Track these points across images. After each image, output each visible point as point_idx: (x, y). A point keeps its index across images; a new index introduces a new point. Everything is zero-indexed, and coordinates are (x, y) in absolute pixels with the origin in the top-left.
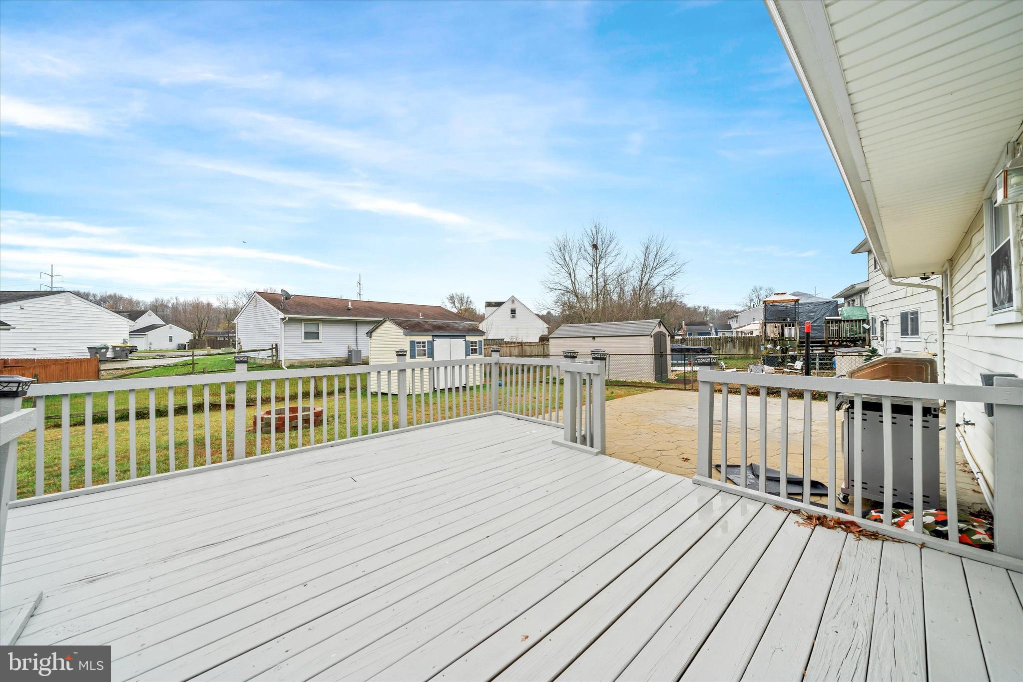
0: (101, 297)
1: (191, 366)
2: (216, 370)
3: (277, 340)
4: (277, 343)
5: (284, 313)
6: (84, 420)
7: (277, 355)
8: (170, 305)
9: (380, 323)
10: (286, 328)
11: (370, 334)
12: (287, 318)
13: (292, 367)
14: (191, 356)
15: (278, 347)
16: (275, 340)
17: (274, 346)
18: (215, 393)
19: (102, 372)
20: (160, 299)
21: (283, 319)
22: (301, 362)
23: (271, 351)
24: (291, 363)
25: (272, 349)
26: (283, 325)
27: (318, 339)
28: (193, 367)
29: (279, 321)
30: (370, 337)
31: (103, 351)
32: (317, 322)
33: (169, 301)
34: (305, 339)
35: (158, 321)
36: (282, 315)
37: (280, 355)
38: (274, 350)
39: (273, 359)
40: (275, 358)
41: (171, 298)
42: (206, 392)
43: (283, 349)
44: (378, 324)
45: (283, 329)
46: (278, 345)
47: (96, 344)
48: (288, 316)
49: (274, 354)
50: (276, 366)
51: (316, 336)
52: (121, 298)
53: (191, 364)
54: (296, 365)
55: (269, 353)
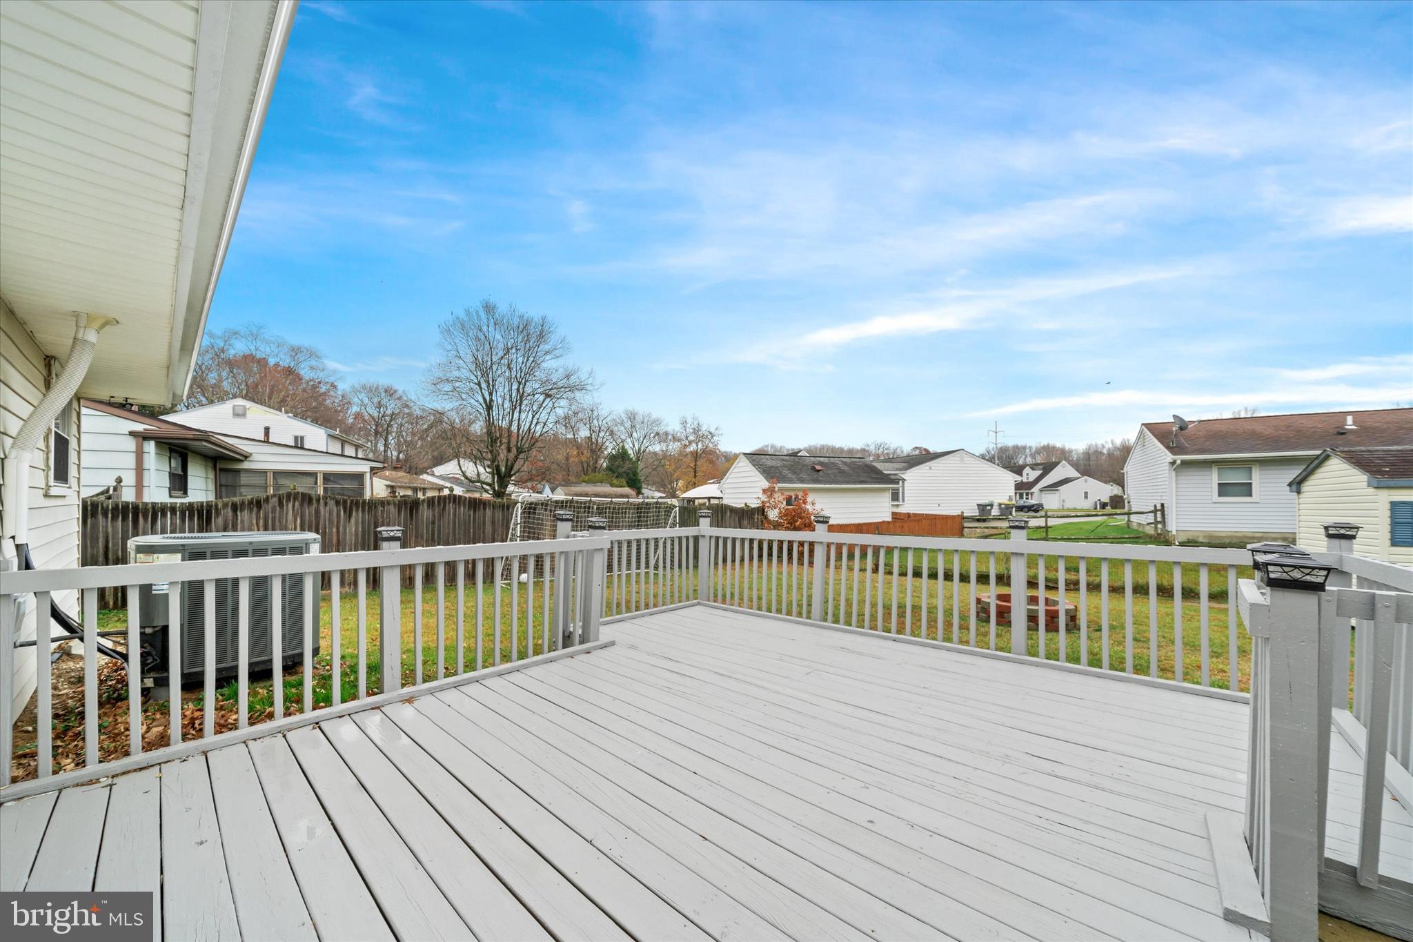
0: (1036, 448)
1: (1045, 529)
2: (1073, 537)
3: (1163, 498)
4: (1162, 502)
5: (1174, 453)
6: (907, 572)
7: (1164, 522)
8: (1105, 451)
9: (1316, 462)
10: (1179, 478)
11: (1297, 485)
12: (1179, 462)
13: (1191, 543)
14: (1043, 517)
15: (1166, 509)
16: (1159, 498)
17: (1159, 507)
18: (1072, 568)
19: (966, 529)
20: (1094, 444)
21: (1173, 463)
22: (1211, 537)
23: (1153, 514)
24: (1190, 536)
25: (1155, 511)
26: (1174, 473)
27: (1250, 495)
28: (1047, 532)
29: (1167, 467)
30: (1299, 492)
31: (989, 508)
32: (1247, 464)
33: (1103, 446)
34: (1220, 495)
35: (1072, 473)
36: (1169, 457)
37: (1169, 522)
38: (1159, 513)
39: (1156, 528)
40: (1159, 526)
41: (1106, 442)
42: (1061, 566)
43: (1174, 513)
44: (1312, 466)
45: (1174, 479)
46: (1165, 505)
47: (984, 501)
48: (1179, 458)
49: (1159, 519)
50: (1163, 539)
51: (1246, 490)
52: (1054, 448)
53: (1044, 527)
54: (1201, 540)
55: (1151, 518)
